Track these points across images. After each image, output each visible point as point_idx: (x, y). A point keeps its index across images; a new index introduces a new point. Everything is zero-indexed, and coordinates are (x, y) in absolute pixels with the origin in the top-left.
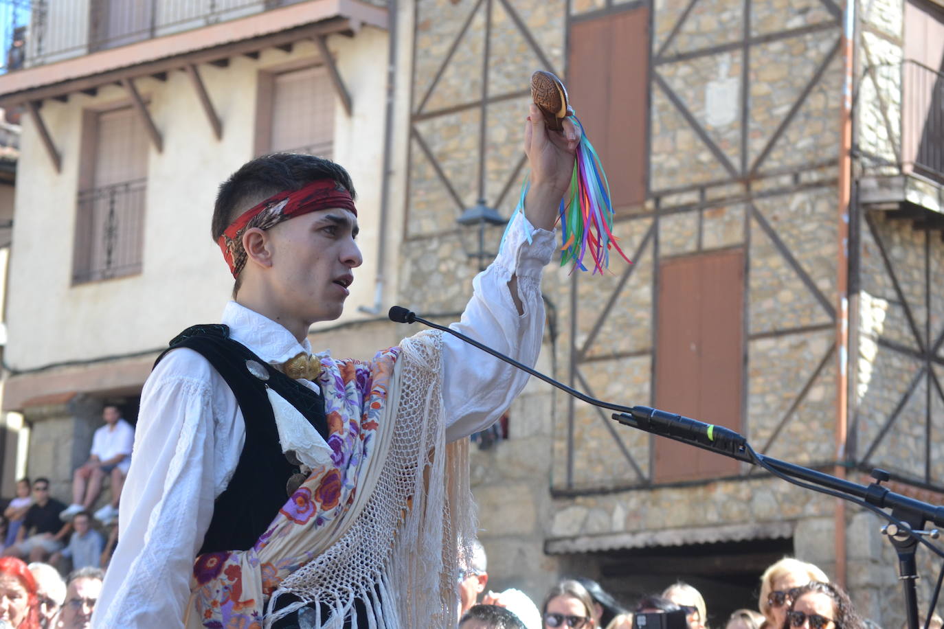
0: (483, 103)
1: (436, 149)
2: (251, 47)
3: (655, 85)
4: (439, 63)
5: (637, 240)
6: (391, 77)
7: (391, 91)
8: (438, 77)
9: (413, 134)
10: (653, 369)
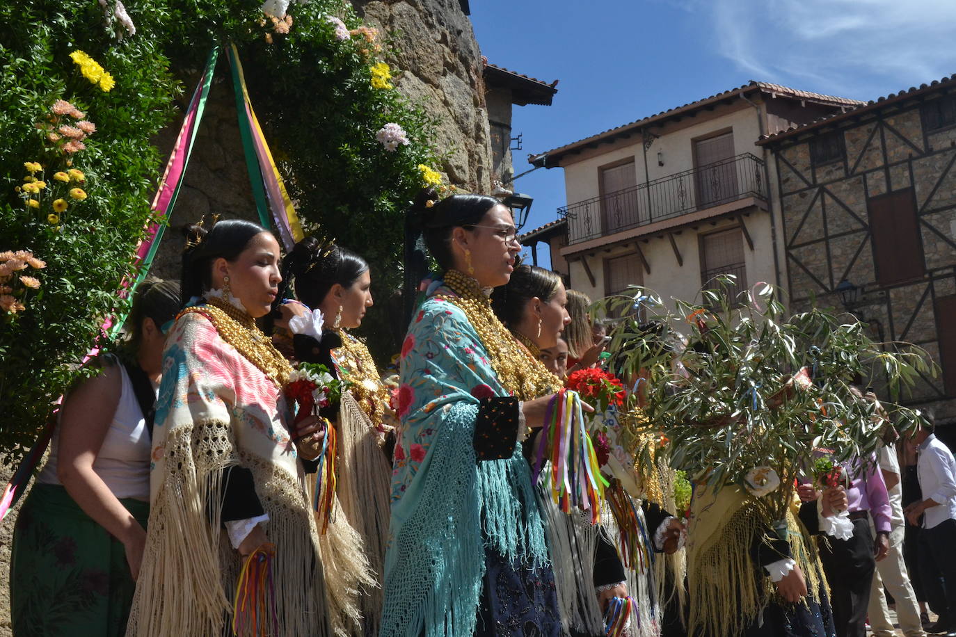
0: (827, 239)
1: (803, 261)
2: (694, 225)
3: (921, 224)
4: (798, 224)
5: (922, 292)
6: (773, 231)
7: (774, 237)
8: (799, 230)
9: (788, 255)
10: (940, 346)
